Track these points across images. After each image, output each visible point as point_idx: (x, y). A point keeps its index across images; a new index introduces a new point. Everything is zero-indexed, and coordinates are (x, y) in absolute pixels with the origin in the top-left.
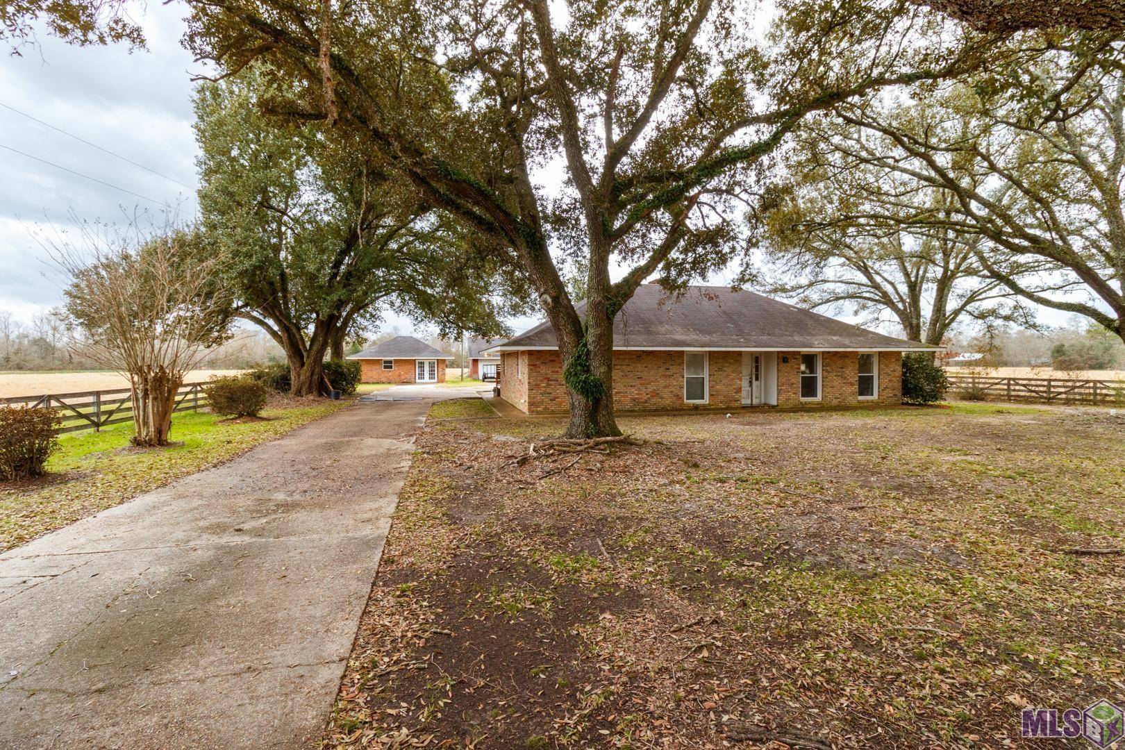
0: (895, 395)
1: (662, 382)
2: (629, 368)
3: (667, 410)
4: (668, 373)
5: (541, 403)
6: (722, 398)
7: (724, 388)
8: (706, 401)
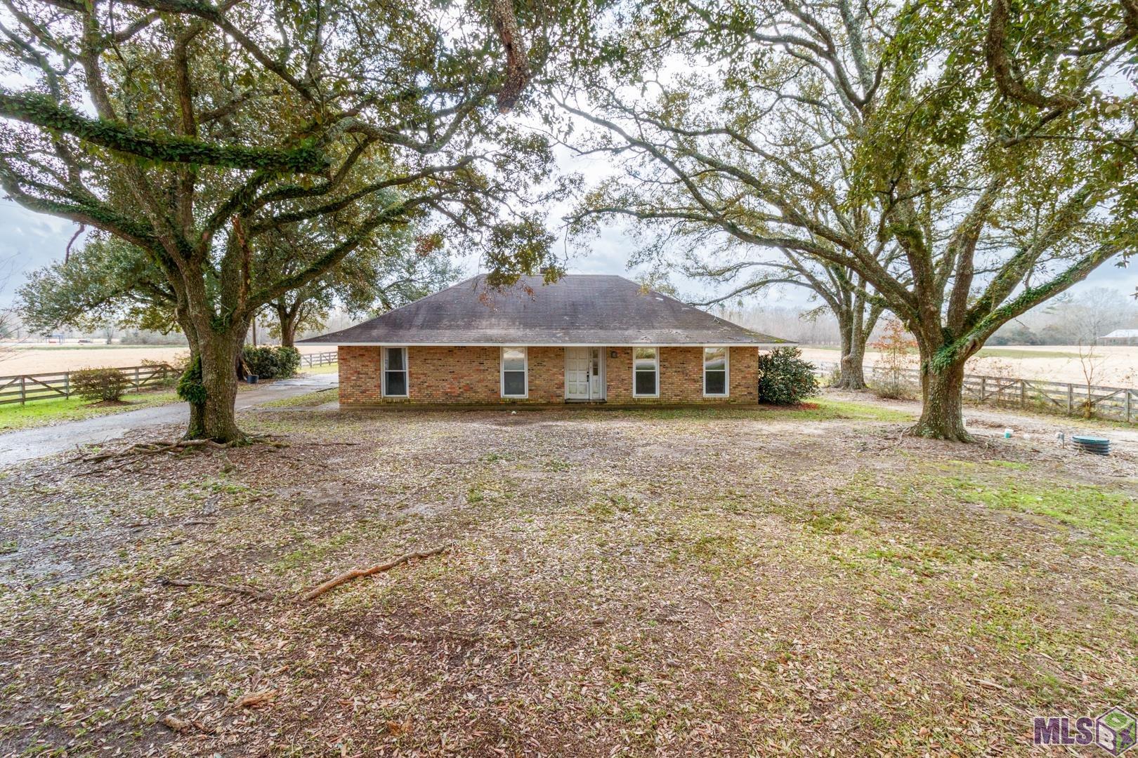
0: (750, 393)
1: (475, 377)
2: (440, 363)
3: (481, 405)
4: (482, 368)
5: (352, 395)
6: (543, 393)
7: (544, 383)
8: (526, 396)
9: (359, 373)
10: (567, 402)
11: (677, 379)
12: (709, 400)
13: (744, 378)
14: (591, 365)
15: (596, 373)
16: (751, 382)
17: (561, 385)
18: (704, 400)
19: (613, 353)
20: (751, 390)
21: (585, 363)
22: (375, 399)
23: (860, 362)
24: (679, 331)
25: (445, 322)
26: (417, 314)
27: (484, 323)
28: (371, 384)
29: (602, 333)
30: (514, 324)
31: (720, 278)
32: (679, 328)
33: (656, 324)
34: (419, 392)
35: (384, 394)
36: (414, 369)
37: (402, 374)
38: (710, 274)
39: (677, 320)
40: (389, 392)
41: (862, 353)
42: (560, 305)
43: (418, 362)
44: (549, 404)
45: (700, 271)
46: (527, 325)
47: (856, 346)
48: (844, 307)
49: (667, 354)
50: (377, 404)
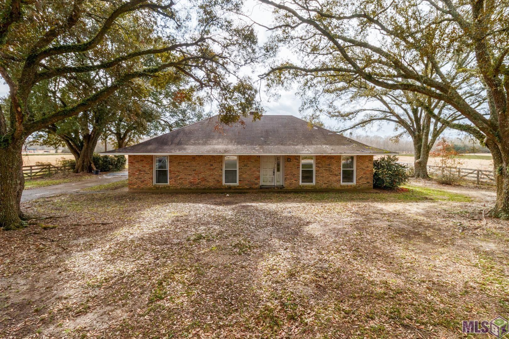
0: (368, 182)
1: (208, 173)
2: (188, 165)
3: (211, 189)
4: (212, 168)
5: (136, 183)
6: (247, 182)
7: (248, 176)
8: (237, 184)
9: (140, 171)
10: (262, 188)
11: (326, 174)
12: (344, 186)
13: (365, 173)
14: (276, 165)
15: (278, 170)
16: (369, 176)
17: (258, 178)
18: (341, 186)
19: (288, 159)
20: (369, 180)
21: (272, 165)
22: (149, 186)
23: (426, 163)
24: (327, 146)
25: (192, 141)
26: (176, 137)
27: (215, 141)
28: (147, 177)
29: (282, 147)
30: (231, 142)
31: (347, 118)
32: (327, 145)
33: (313, 142)
34: (175, 181)
35: (155, 183)
36: (173, 169)
37: (166, 171)
38: (342, 116)
39: (326, 140)
40: (158, 181)
41: (427, 159)
42: (259, 132)
43: (175, 164)
44: (250, 188)
45: (337, 114)
46: (239, 143)
47: (424, 154)
48: (417, 133)
49: (321, 159)
50: (150, 189)
